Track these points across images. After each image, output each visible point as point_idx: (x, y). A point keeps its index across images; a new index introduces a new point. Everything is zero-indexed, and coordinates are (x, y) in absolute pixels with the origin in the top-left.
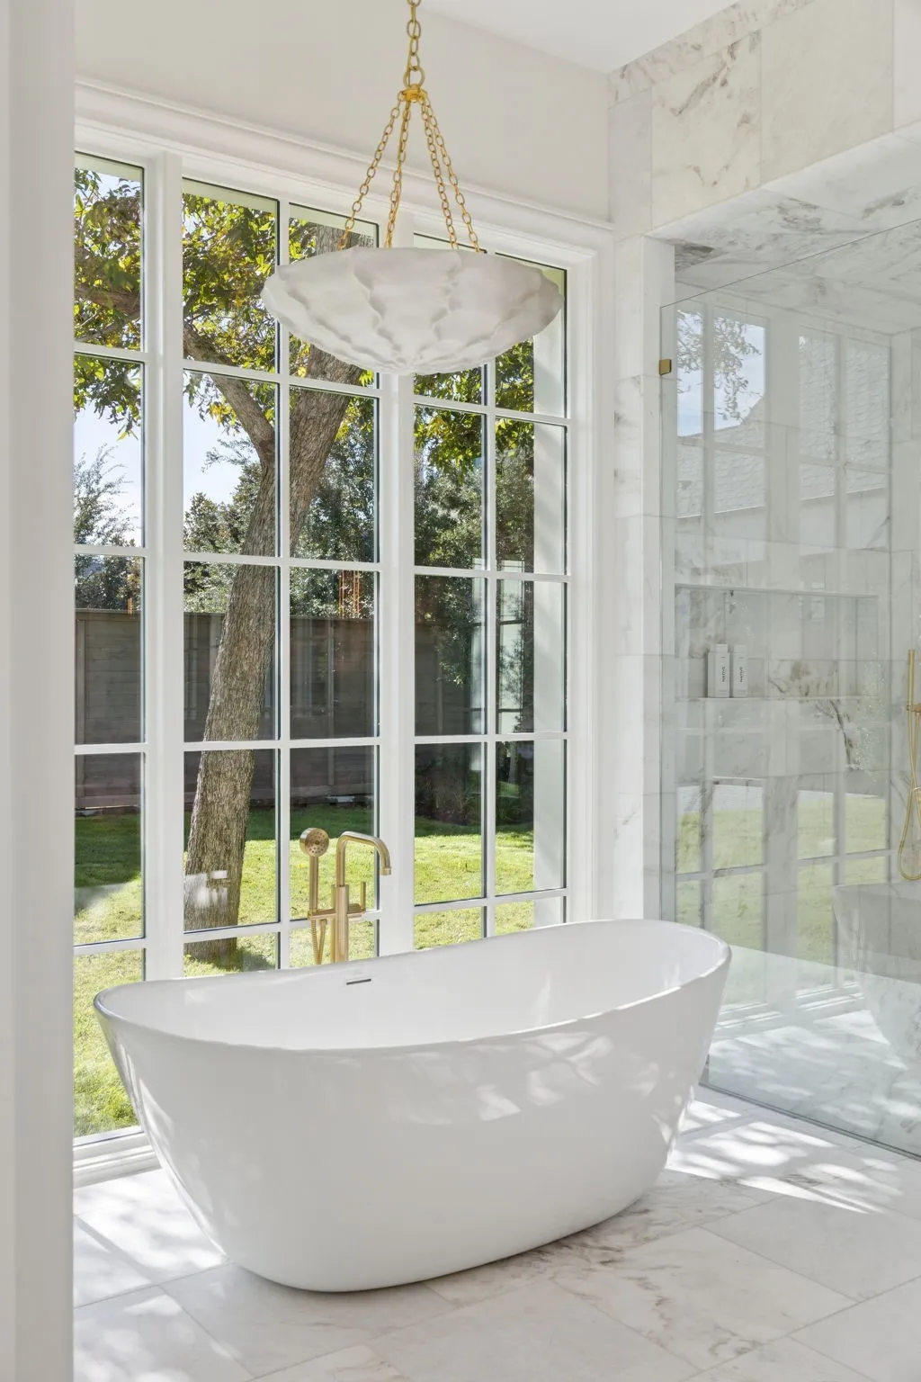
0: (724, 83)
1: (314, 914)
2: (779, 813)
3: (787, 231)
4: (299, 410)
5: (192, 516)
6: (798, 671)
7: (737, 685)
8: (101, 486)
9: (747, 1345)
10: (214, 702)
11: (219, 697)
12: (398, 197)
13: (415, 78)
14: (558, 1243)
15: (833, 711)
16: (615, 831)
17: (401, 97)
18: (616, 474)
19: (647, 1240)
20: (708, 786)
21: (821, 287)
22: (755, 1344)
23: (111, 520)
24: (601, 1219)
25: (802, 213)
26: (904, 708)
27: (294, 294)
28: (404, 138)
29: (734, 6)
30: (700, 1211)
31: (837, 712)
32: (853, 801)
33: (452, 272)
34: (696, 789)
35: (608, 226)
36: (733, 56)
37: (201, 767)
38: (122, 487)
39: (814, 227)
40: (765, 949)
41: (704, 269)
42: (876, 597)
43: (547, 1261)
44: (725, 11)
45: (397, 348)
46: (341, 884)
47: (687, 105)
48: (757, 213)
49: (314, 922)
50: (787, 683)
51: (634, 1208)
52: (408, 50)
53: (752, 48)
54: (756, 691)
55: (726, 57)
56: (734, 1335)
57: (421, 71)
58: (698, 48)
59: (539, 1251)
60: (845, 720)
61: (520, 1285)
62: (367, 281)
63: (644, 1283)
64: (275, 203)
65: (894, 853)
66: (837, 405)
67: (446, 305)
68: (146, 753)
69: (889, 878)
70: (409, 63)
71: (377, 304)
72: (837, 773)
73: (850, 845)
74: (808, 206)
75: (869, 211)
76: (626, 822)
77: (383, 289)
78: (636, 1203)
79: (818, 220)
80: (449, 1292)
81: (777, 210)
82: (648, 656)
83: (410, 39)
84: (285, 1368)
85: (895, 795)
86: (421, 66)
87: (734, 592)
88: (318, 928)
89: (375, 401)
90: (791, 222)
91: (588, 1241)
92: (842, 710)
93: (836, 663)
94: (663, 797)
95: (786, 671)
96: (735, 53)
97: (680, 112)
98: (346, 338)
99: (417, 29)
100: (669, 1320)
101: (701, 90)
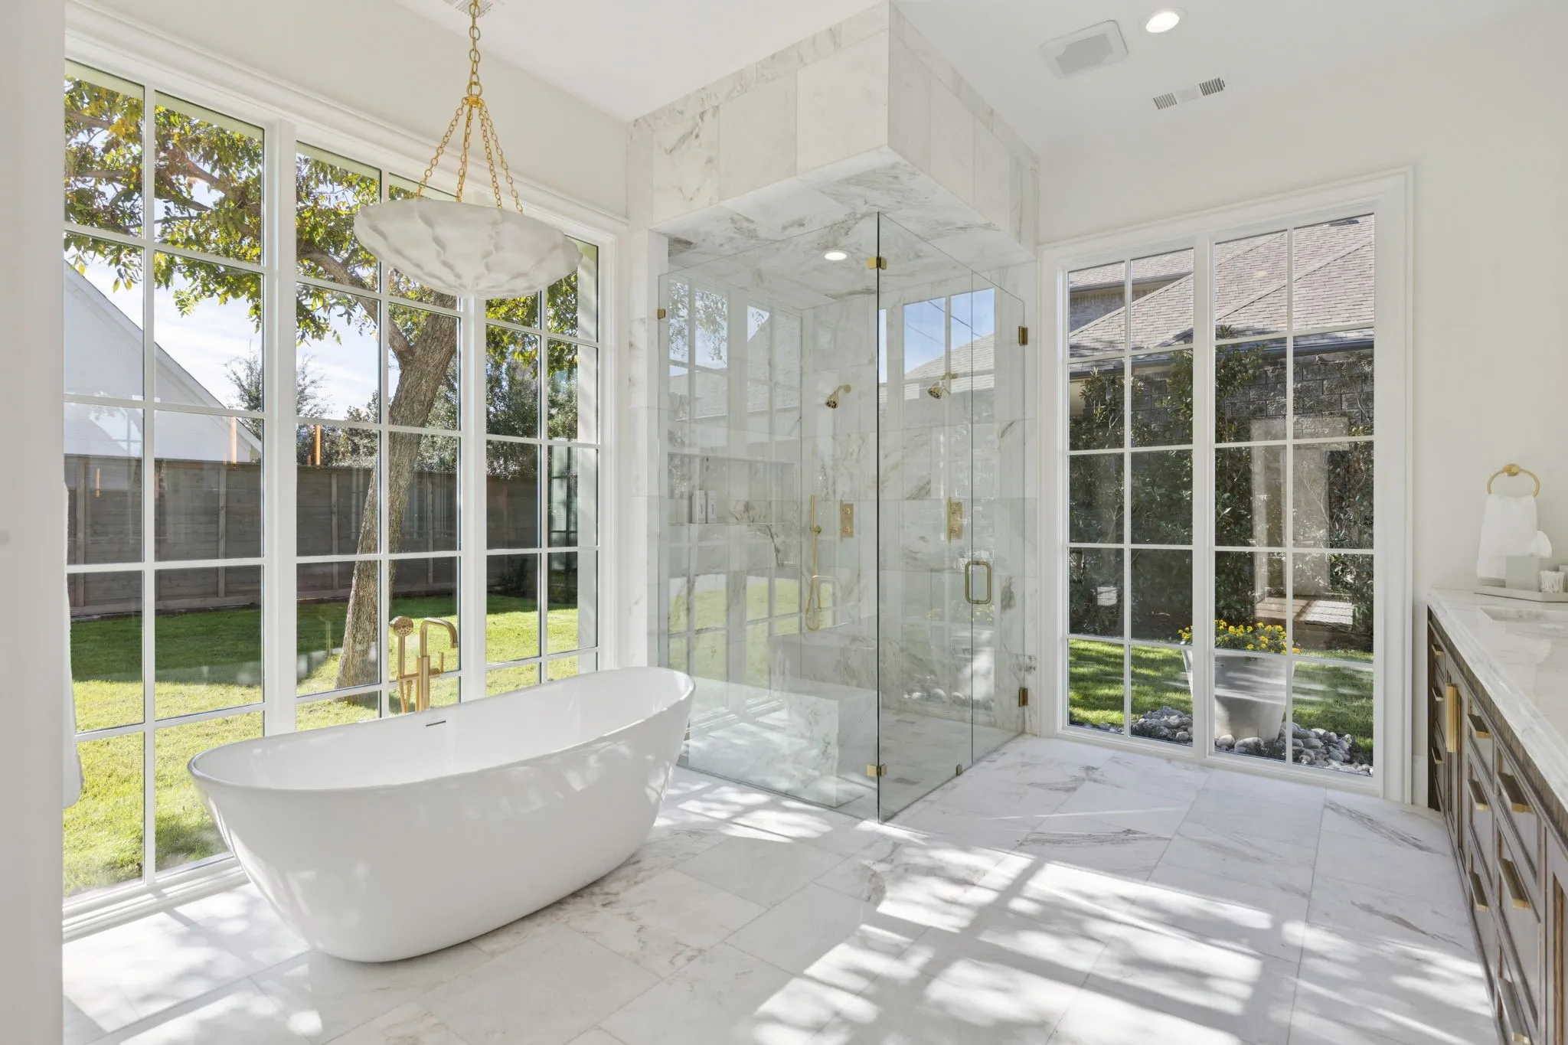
0: (697, 136)
1: (401, 678)
2: (736, 592)
3: (738, 236)
4: (427, 332)
5: (373, 405)
6: (748, 507)
7: (710, 516)
8: (307, 381)
9: (695, 953)
10: (365, 527)
11: (368, 524)
12: (464, 174)
13: (475, 90)
14: (575, 895)
15: (768, 530)
16: (630, 609)
17: (464, 101)
18: (630, 381)
19: (636, 883)
20: (691, 579)
21: (759, 275)
22: (700, 951)
23: (315, 406)
24: (606, 872)
25: (745, 224)
26: (808, 529)
27: (375, 229)
28: (468, 131)
29: (703, 89)
30: (674, 857)
31: (770, 531)
32: (779, 582)
33: (495, 223)
34: (685, 579)
35: (626, 221)
36: (702, 119)
37: (355, 572)
38: (322, 383)
39: (753, 235)
40: (728, 681)
41: (688, 256)
42: (793, 464)
43: (564, 910)
44: (698, 91)
45: (458, 276)
46: (424, 656)
47: (675, 148)
48: (718, 221)
49: (402, 683)
50: (741, 515)
51: (632, 860)
52: (471, 70)
53: (714, 116)
54: (722, 520)
55: (698, 120)
56: (688, 946)
57: (480, 85)
58: (682, 113)
59: (560, 903)
60: (775, 537)
61: (543, 931)
62: (429, 223)
63: (630, 916)
64: (378, 173)
65: (804, 616)
66: (771, 349)
67: (492, 248)
68: (265, 565)
69: (801, 629)
70: (471, 79)
71: (437, 241)
72: (771, 568)
73: (777, 612)
74: (748, 220)
75: (785, 228)
76: (636, 603)
77: (444, 231)
78: (632, 857)
79: (755, 230)
80: (488, 946)
81: (730, 221)
82: (650, 497)
83: (472, 63)
84: (342, 1035)
85: (803, 579)
86: (481, 82)
87: (709, 459)
88: (405, 687)
89: (458, 319)
90: (739, 230)
91: (596, 890)
92: (773, 530)
93: (770, 503)
94: (660, 589)
95: (741, 507)
96: (704, 119)
97: (670, 152)
98: (418, 266)
99: (477, 55)
100: (643, 942)
101: (683, 139)
